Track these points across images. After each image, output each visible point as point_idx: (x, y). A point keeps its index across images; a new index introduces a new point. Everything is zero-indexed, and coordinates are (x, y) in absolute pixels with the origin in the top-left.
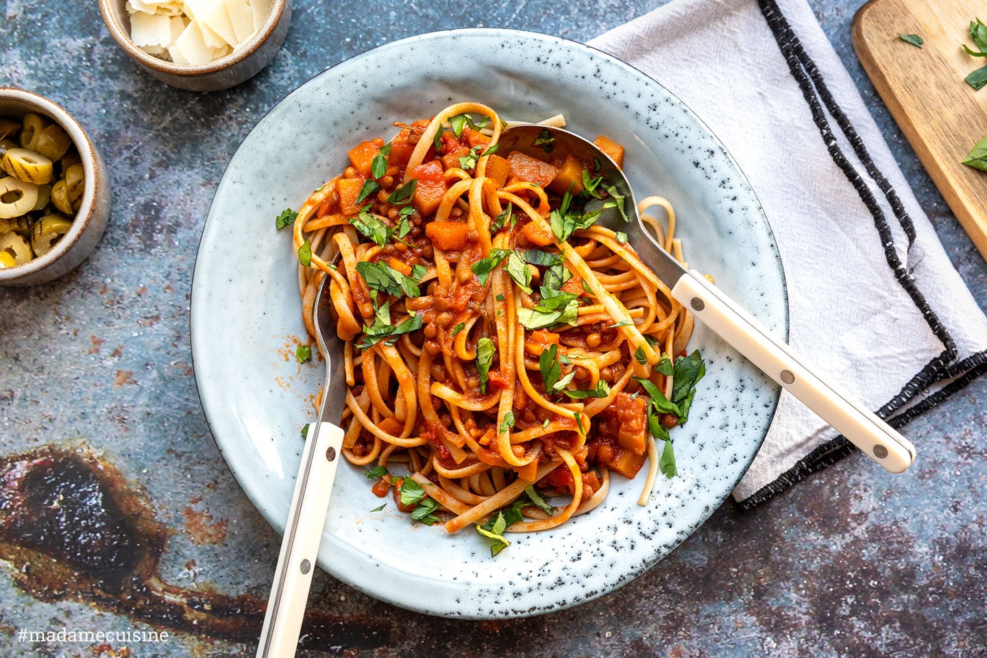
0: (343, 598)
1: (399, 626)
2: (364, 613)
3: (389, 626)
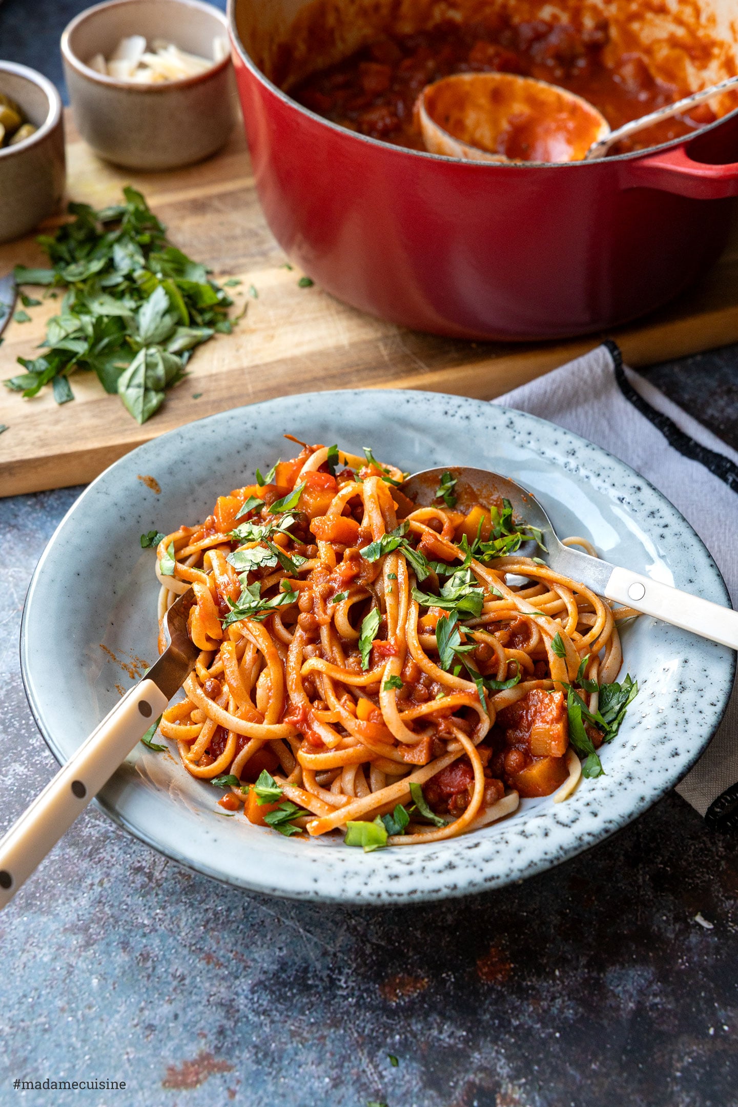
1: (475, 1073)
3: (471, 1084)
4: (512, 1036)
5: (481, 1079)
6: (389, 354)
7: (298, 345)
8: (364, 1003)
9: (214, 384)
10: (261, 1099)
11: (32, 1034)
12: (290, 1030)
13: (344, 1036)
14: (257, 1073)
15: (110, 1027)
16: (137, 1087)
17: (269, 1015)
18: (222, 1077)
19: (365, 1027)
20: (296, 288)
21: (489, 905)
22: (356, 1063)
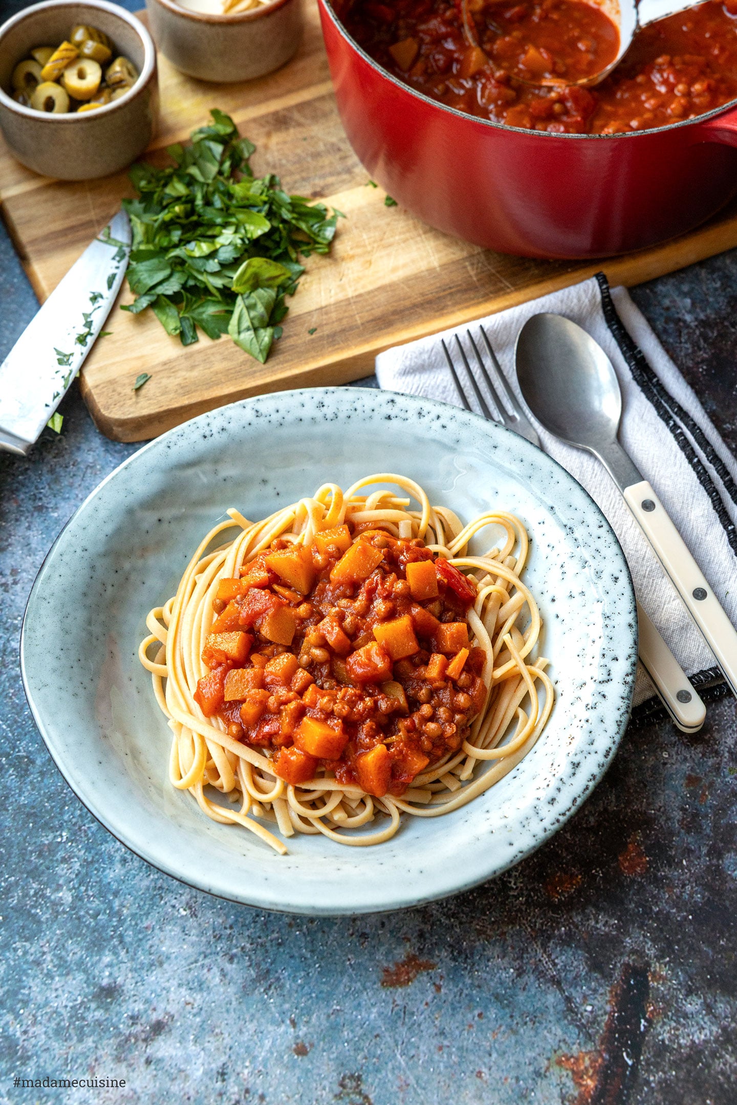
0: (589, 1008)
1: (629, 956)
2: (609, 989)
3: (627, 965)
4: (654, 921)
5: (633, 960)
6: (477, 275)
7: (394, 270)
8: (533, 901)
9: (325, 317)
10: (462, 990)
11: (269, 948)
12: (476, 929)
13: (519, 932)
14: (456, 969)
15: (331, 938)
16: (361, 988)
17: (457, 918)
18: (428, 974)
19: (536, 922)
20: (384, 208)
21: (623, 806)
22: (533, 954)
